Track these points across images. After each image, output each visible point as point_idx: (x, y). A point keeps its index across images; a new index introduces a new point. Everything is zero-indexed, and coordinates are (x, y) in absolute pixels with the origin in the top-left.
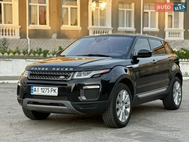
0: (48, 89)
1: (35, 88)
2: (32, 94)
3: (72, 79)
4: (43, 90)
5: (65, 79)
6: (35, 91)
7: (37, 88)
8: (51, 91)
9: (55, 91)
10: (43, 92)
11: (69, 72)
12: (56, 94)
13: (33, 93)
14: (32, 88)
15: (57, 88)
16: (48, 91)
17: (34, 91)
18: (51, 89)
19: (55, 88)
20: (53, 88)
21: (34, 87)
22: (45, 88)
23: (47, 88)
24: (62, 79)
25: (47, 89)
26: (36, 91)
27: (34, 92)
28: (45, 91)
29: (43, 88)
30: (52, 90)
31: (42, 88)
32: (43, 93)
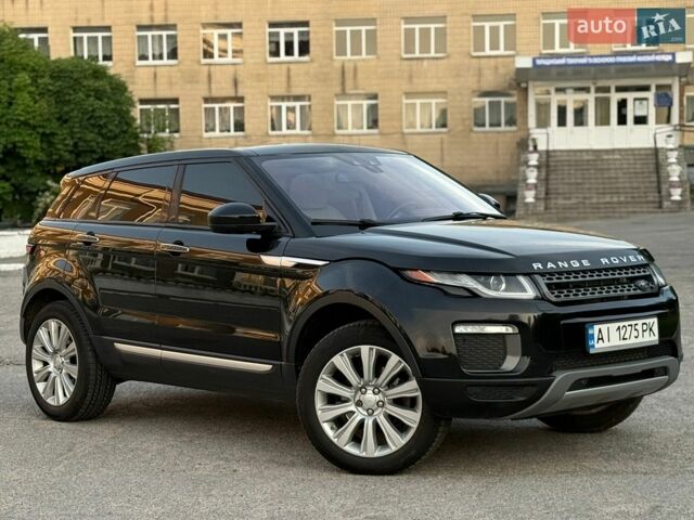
0: (635, 325)
1: (600, 331)
2: (592, 351)
6: (600, 342)
9: (650, 329)
10: (623, 339)
12: (655, 338)
14: (590, 332)
15: (656, 320)
16: (635, 333)
17: (598, 339)
18: (643, 324)
19: (652, 321)
20: (648, 321)
21: (597, 327)
23: (633, 323)
25: (632, 326)
26: (602, 339)
28: (627, 335)
29: (621, 324)
30: (645, 327)
32: (621, 342)
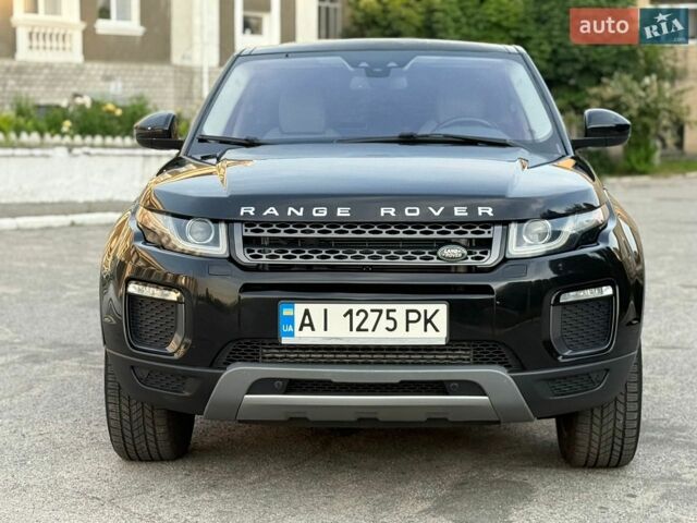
0: (388, 311)
1: (307, 312)
2: (285, 341)
3: (505, 260)
4: (357, 321)
5: (470, 262)
6: (307, 329)
7: (316, 310)
8: (408, 322)
9: (428, 321)
10: (359, 329)
11: (478, 223)
12: (438, 335)
13: (291, 334)
14: (286, 312)
15: (443, 308)
16: (391, 324)
17: (303, 325)
18: (408, 312)
19: (431, 308)
20: (421, 307)
21: (300, 308)
22: (368, 307)
23: (384, 307)
24: (453, 259)
25: (380, 311)
26: (311, 325)
27: (297, 333)
28: (369, 324)
29: (356, 307)
30: (413, 316)
31: (350, 312)
32: (355, 333)
